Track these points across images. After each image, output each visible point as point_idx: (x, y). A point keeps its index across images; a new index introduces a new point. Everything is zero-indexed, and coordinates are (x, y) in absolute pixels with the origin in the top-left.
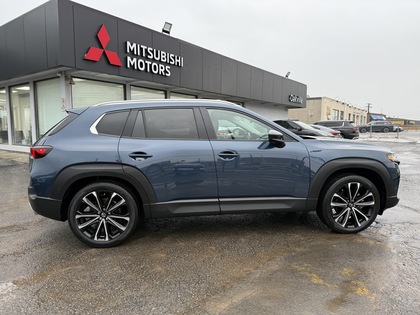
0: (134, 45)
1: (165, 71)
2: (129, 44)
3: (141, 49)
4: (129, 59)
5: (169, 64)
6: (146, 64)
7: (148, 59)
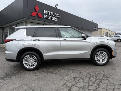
2: (45, 11)
5: (57, 17)
6: (50, 17)
7: (51, 16)
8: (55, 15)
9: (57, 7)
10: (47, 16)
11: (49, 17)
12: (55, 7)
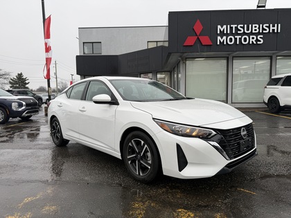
0: (225, 27)
1: (257, 40)
2: (219, 27)
3: (231, 28)
4: (219, 38)
5: (262, 33)
6: (236, 39)
7: (239, 34)
8: (255, 28)
9: (264, 6)
10: (225, 38)
11: (231, 39)
12: (258, 7)
